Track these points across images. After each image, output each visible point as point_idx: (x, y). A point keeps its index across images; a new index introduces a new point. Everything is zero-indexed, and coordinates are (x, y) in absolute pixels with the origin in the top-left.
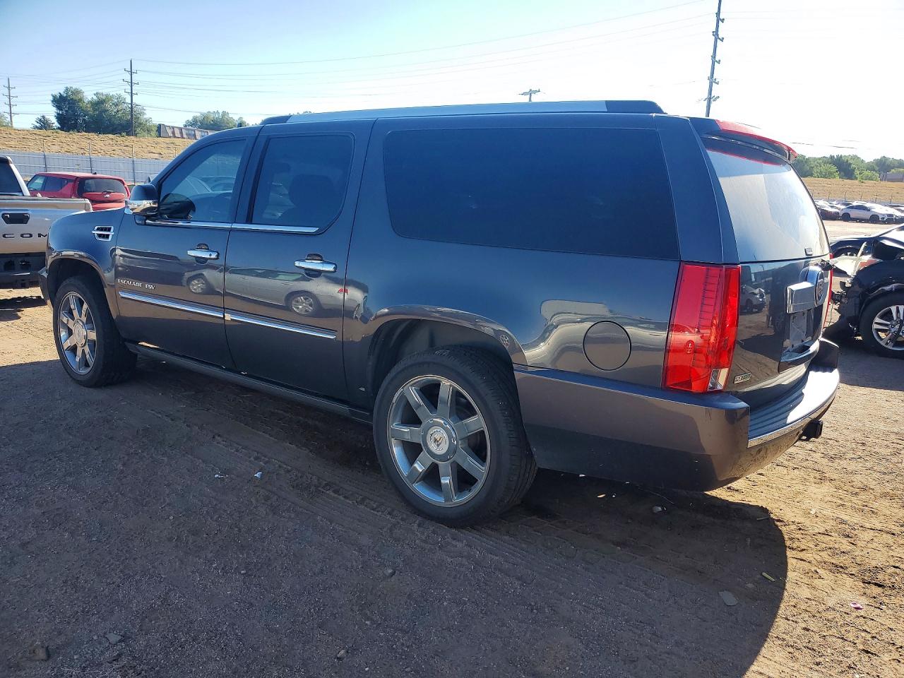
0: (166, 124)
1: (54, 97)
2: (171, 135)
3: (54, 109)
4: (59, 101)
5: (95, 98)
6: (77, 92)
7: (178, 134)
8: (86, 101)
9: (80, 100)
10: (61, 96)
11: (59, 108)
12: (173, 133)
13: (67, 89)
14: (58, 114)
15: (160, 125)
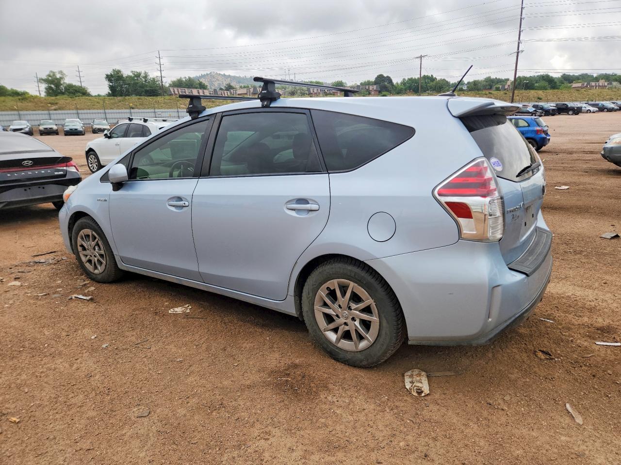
1: (107, 75)
2: (173, 93)
3: (107, 82)
4: (109, 78)
5: (131, 74)
6: (119, 72)
7: (177, 93)
8: (125, 76)
9: (122, 75)
10: (111, 75)
11: (110, 80)
12: (174, 91)
13: (114, 70)
14: (110, 85)
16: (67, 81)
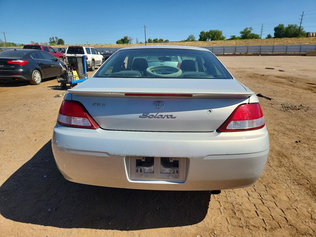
0: (310, 32)
2: (311, 35)
3: (274, 32)
4: (276, 29)
5: (288, 26)
6: (282, 25)
8: (284, 28)
9: (283, 27)
10: (277, 27)
11: (275, 31)
12: (313, 35)
13: (280, 25)
15: (308, 33)
16: (252, 32)
